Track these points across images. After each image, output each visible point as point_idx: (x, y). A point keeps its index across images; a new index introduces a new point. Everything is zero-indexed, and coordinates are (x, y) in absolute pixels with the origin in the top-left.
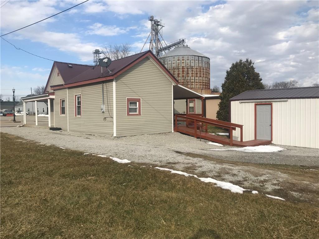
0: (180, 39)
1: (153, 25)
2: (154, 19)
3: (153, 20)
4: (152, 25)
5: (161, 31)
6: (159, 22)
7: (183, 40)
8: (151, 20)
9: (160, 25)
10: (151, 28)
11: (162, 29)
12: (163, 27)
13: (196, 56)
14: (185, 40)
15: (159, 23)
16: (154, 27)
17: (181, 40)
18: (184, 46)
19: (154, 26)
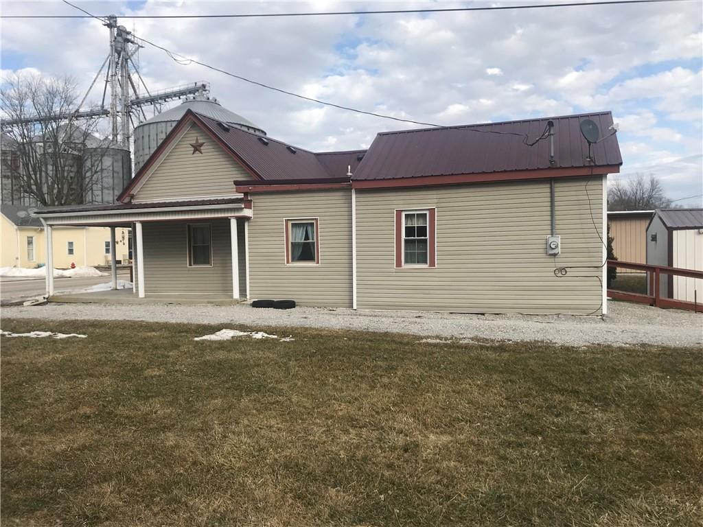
0: (196, 83)
1: (115, 38)
2: (118, 25)
3: (116, 27)
4: (113, 39)
5: (134, 58)
6: (129, 33)
7: (204, 86)
8: (110, 26)
9: (132, 42)
10: (112, 46)
11: (137, 53)
12: (141, 49)
13: (243, 125)
14: (208, 85)
15: (129, 37)
16: (119, 45)
17: (199, 84)
18: (208, 99)
19: (118, 42)
